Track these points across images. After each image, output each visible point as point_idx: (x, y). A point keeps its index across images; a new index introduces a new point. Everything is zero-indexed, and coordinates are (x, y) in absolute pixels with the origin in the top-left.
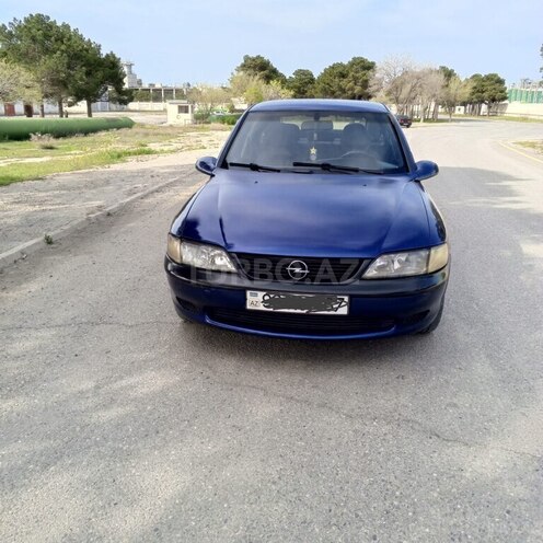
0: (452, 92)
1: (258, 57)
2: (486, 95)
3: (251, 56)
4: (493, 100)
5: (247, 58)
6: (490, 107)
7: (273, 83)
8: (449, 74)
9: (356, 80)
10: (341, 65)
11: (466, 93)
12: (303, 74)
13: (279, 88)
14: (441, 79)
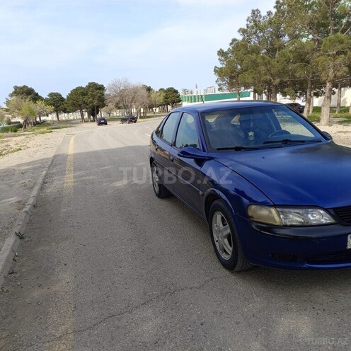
0: (153, 99)
1: (25, 86)
2: (169, 100)
3: (18, 86)
4: (174, 102)
5: (16, 88)
6: (173, 107)
7: (39, 102)
8: (149, 89)
9: (93, 96)
10: (82, 88)
11: (161, 99)
12: (55, 95)
13: (44, 105)
14: (145, 92)
